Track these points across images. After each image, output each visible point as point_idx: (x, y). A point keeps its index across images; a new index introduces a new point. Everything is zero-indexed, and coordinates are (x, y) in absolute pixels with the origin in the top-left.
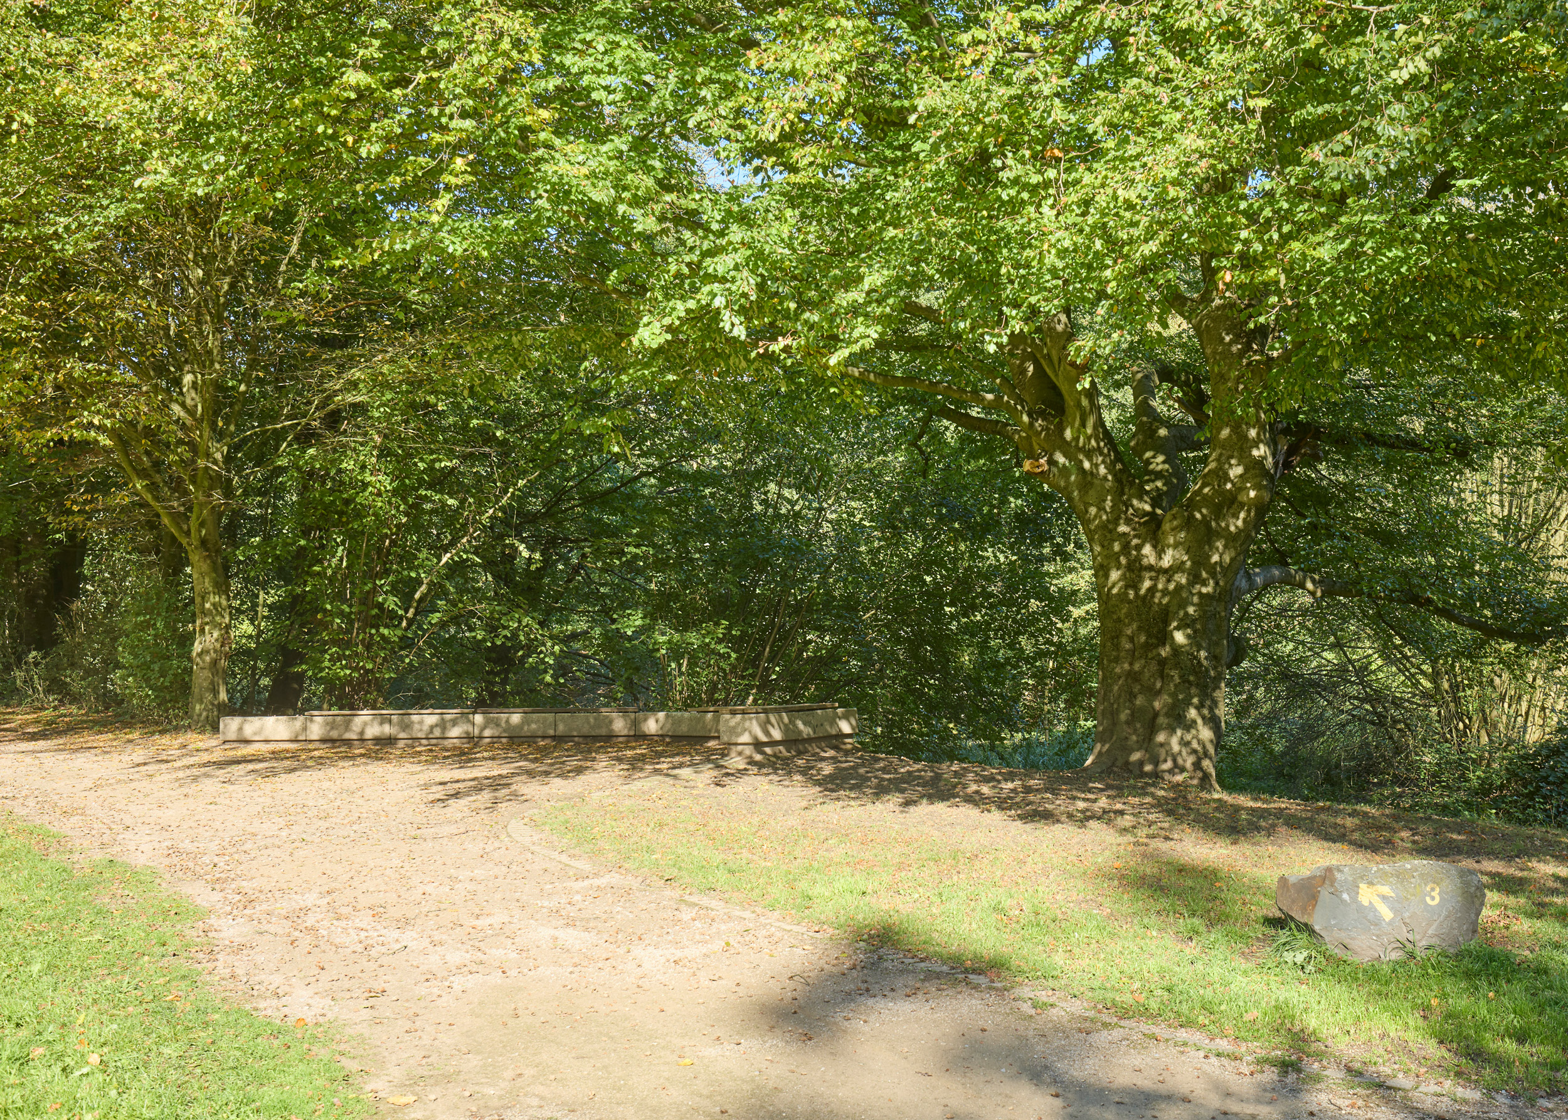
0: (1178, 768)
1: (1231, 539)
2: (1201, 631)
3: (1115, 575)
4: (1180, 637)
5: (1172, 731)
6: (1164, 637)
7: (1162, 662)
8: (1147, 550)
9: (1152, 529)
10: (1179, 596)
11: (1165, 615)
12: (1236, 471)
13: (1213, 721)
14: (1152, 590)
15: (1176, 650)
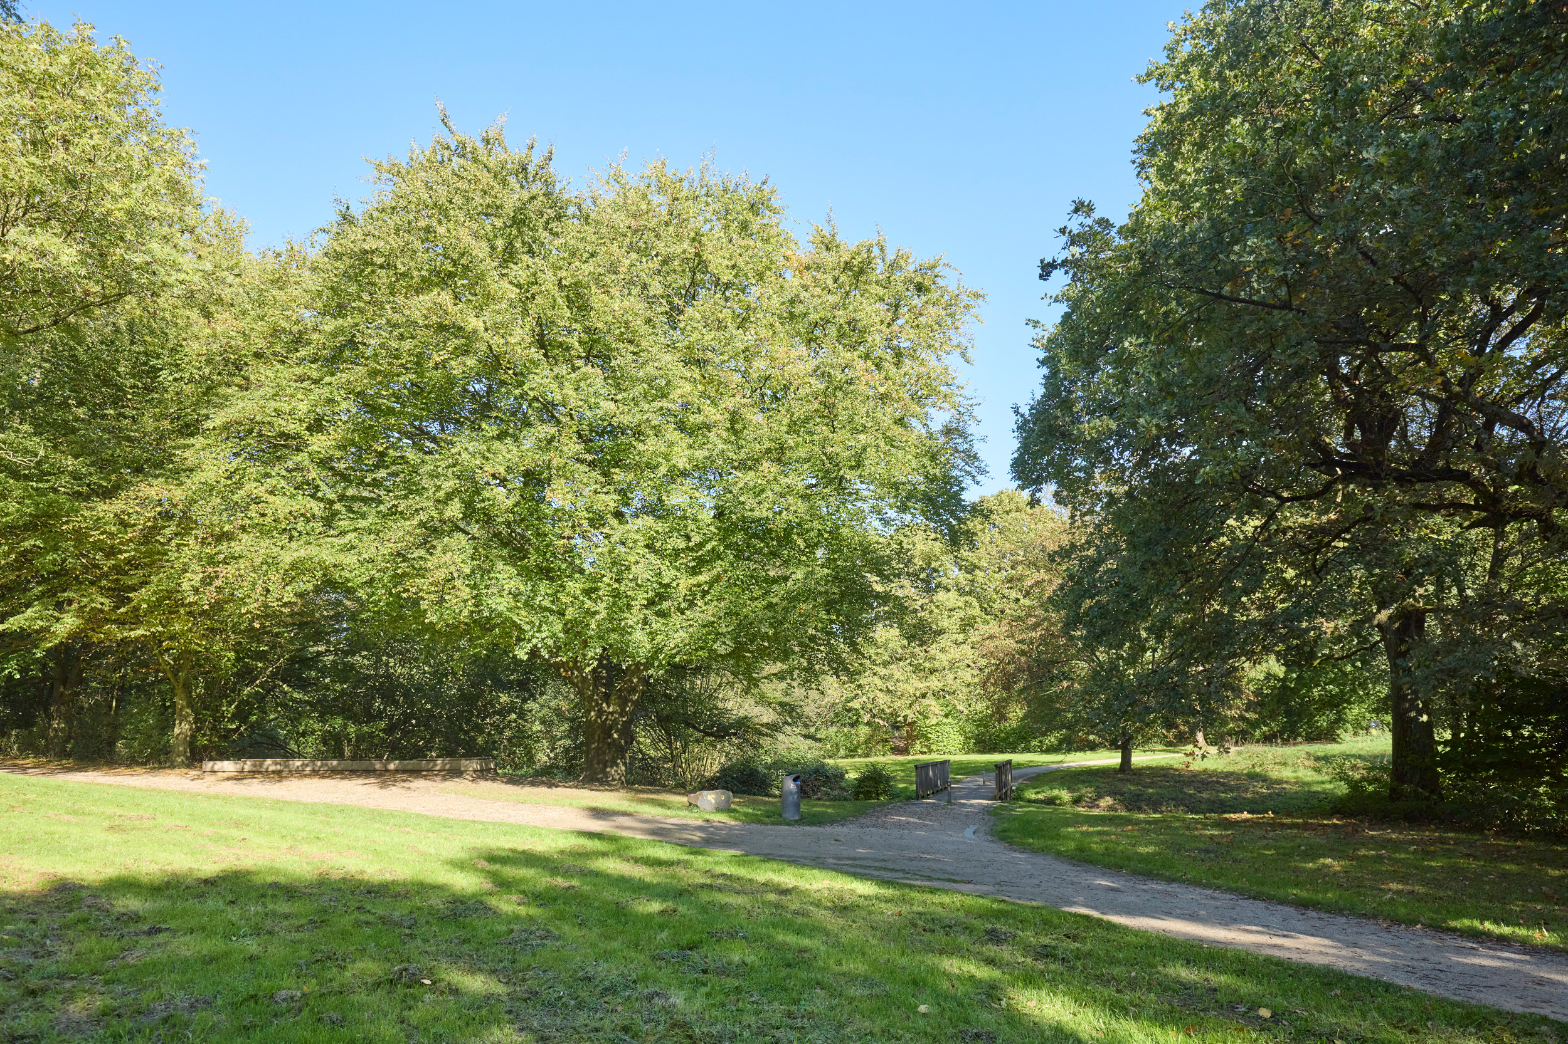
0: (614, 780)
1: (633, 702)
2: (621, 734)
3: (593, 713)
4: (615, 736)
5: (612, 767)
6: (611, 736)
7: (609, 744)
8: (604, 705)
9: (606, 698)
10: (615, 721)
11: (611, 728)
12: (635, 680)
13: (625, 764)
14: (606, 719)
15: (614, 740)
